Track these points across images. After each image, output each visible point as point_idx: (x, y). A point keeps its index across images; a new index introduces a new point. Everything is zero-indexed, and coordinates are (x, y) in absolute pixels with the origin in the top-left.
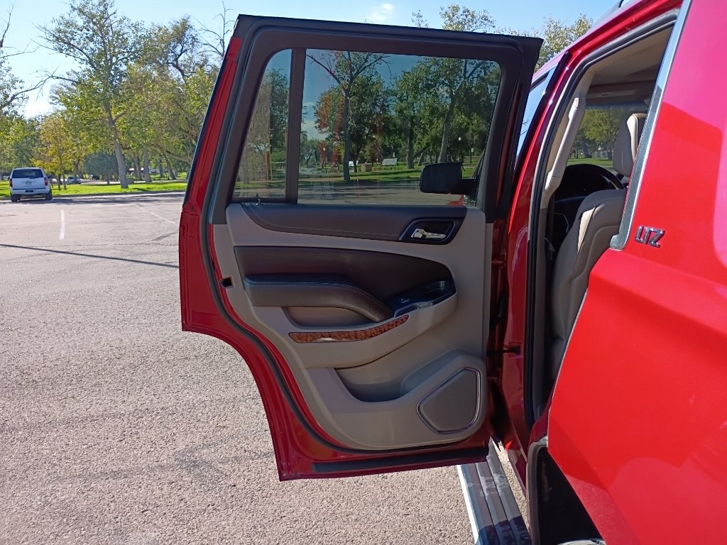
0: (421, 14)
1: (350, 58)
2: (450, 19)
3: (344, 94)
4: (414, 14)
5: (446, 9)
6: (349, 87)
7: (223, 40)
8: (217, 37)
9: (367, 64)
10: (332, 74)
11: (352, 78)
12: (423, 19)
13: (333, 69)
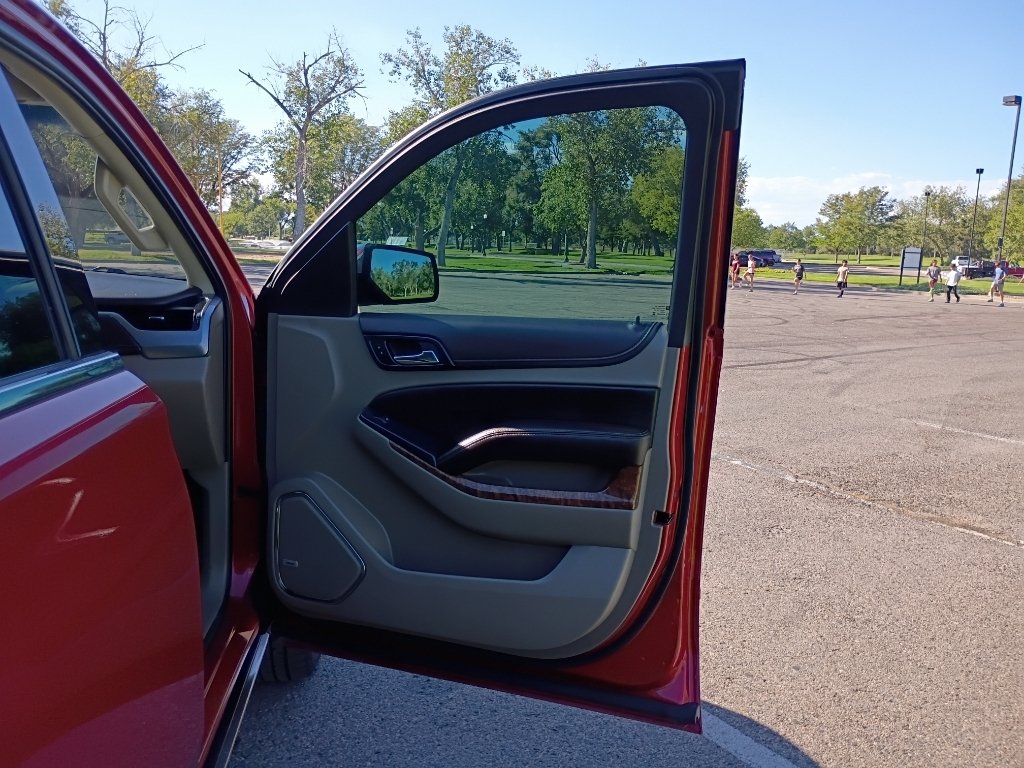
0: (420, 32)
1: (307, 85)
2: (458, 44)
3: (298, 136)
4: (409, 33)
5: (452, 30)
6: (306, 126)
7: (104, 35)
8: (95, 30)
9: (333, 95)
10: (281, 105)
11: (310, 114)
12: (422, 40)
13: (282, 97)
